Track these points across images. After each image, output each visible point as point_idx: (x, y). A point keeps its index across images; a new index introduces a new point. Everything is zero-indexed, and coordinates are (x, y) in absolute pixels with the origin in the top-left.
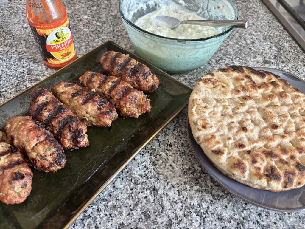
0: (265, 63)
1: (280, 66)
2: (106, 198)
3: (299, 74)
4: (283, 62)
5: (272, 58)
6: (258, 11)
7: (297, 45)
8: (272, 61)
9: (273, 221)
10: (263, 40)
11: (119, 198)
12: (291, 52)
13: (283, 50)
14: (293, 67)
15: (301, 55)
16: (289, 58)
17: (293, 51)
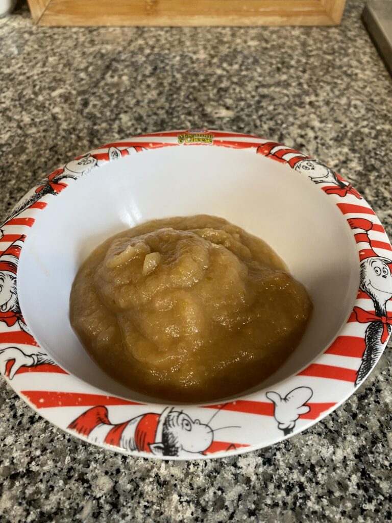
6: (356, 74)
10: (331, 143)
13: (378, 170)
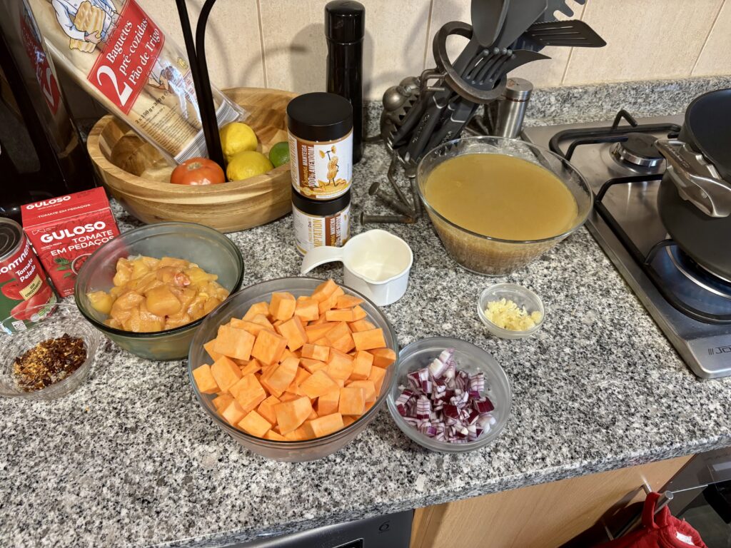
0: (544, 260)
1: (563, 264)
2: (374, 423)
3: (587, 272)
4: (567, 257)
5: (553, 252)
7: (586, 232)
8: (552, 256)
9: (548, 435)
11: (388, 422)
12: (578, 242)
14: (580, 263)
15: (591, 246)
16: (575, 251)
17: (580, 240)
